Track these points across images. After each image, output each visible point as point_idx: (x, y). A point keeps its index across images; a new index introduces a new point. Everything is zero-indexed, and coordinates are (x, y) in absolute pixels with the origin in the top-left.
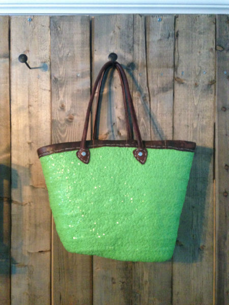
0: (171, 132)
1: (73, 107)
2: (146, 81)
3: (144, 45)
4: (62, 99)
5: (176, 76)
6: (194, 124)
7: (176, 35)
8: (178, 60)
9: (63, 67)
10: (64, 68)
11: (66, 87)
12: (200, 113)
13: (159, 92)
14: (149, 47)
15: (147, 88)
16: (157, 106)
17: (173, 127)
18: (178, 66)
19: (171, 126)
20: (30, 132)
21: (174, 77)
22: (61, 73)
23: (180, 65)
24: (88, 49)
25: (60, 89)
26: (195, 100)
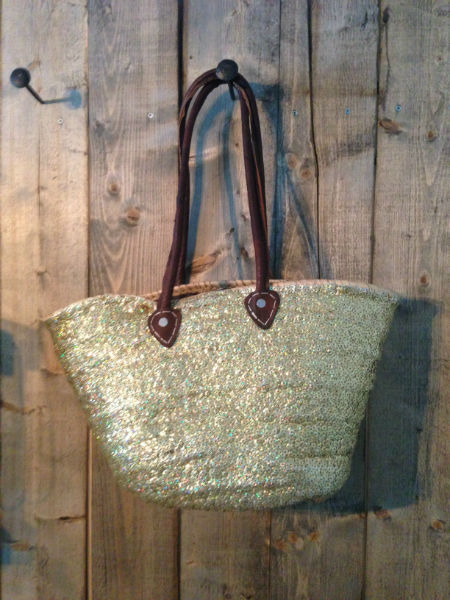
0: (368, 250)
1: (137, 190)
2: (309, 128)
3: (307, 41)
4: (114, 172)
5: (381, 116)
6: (425, 233)
7: (384, 19)
8: (388, 75)
9: (115, 97)
10: (118, 100)
11: (121, 145)
12: (440, 204)
13: (339, 154)
14: (316, 48)
15: (311, 146)
16: (335, 188)
17: (373, 239)
18: (387, 91)
19: (369, 235)
20: (42, 248)
21: (377, 118)
22: (111, 112)
23: (392, 89)
24: (173, 54)
25: (108, 150)
26: (428, 174)
